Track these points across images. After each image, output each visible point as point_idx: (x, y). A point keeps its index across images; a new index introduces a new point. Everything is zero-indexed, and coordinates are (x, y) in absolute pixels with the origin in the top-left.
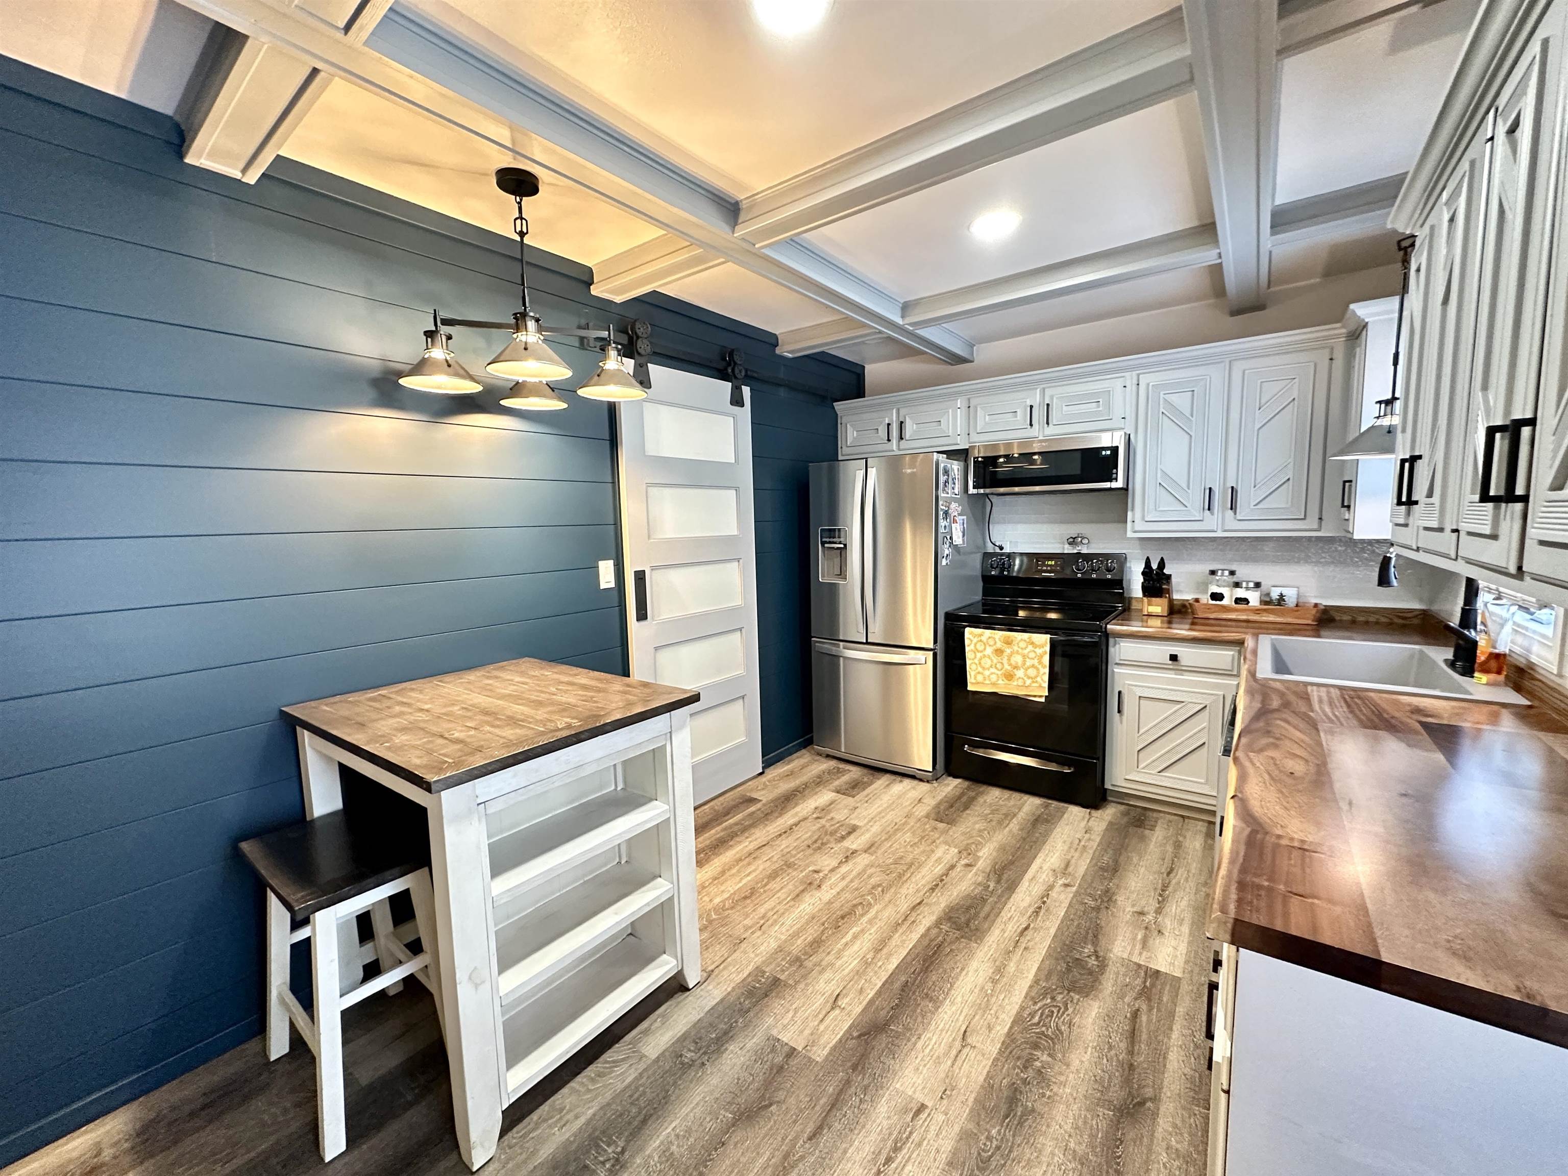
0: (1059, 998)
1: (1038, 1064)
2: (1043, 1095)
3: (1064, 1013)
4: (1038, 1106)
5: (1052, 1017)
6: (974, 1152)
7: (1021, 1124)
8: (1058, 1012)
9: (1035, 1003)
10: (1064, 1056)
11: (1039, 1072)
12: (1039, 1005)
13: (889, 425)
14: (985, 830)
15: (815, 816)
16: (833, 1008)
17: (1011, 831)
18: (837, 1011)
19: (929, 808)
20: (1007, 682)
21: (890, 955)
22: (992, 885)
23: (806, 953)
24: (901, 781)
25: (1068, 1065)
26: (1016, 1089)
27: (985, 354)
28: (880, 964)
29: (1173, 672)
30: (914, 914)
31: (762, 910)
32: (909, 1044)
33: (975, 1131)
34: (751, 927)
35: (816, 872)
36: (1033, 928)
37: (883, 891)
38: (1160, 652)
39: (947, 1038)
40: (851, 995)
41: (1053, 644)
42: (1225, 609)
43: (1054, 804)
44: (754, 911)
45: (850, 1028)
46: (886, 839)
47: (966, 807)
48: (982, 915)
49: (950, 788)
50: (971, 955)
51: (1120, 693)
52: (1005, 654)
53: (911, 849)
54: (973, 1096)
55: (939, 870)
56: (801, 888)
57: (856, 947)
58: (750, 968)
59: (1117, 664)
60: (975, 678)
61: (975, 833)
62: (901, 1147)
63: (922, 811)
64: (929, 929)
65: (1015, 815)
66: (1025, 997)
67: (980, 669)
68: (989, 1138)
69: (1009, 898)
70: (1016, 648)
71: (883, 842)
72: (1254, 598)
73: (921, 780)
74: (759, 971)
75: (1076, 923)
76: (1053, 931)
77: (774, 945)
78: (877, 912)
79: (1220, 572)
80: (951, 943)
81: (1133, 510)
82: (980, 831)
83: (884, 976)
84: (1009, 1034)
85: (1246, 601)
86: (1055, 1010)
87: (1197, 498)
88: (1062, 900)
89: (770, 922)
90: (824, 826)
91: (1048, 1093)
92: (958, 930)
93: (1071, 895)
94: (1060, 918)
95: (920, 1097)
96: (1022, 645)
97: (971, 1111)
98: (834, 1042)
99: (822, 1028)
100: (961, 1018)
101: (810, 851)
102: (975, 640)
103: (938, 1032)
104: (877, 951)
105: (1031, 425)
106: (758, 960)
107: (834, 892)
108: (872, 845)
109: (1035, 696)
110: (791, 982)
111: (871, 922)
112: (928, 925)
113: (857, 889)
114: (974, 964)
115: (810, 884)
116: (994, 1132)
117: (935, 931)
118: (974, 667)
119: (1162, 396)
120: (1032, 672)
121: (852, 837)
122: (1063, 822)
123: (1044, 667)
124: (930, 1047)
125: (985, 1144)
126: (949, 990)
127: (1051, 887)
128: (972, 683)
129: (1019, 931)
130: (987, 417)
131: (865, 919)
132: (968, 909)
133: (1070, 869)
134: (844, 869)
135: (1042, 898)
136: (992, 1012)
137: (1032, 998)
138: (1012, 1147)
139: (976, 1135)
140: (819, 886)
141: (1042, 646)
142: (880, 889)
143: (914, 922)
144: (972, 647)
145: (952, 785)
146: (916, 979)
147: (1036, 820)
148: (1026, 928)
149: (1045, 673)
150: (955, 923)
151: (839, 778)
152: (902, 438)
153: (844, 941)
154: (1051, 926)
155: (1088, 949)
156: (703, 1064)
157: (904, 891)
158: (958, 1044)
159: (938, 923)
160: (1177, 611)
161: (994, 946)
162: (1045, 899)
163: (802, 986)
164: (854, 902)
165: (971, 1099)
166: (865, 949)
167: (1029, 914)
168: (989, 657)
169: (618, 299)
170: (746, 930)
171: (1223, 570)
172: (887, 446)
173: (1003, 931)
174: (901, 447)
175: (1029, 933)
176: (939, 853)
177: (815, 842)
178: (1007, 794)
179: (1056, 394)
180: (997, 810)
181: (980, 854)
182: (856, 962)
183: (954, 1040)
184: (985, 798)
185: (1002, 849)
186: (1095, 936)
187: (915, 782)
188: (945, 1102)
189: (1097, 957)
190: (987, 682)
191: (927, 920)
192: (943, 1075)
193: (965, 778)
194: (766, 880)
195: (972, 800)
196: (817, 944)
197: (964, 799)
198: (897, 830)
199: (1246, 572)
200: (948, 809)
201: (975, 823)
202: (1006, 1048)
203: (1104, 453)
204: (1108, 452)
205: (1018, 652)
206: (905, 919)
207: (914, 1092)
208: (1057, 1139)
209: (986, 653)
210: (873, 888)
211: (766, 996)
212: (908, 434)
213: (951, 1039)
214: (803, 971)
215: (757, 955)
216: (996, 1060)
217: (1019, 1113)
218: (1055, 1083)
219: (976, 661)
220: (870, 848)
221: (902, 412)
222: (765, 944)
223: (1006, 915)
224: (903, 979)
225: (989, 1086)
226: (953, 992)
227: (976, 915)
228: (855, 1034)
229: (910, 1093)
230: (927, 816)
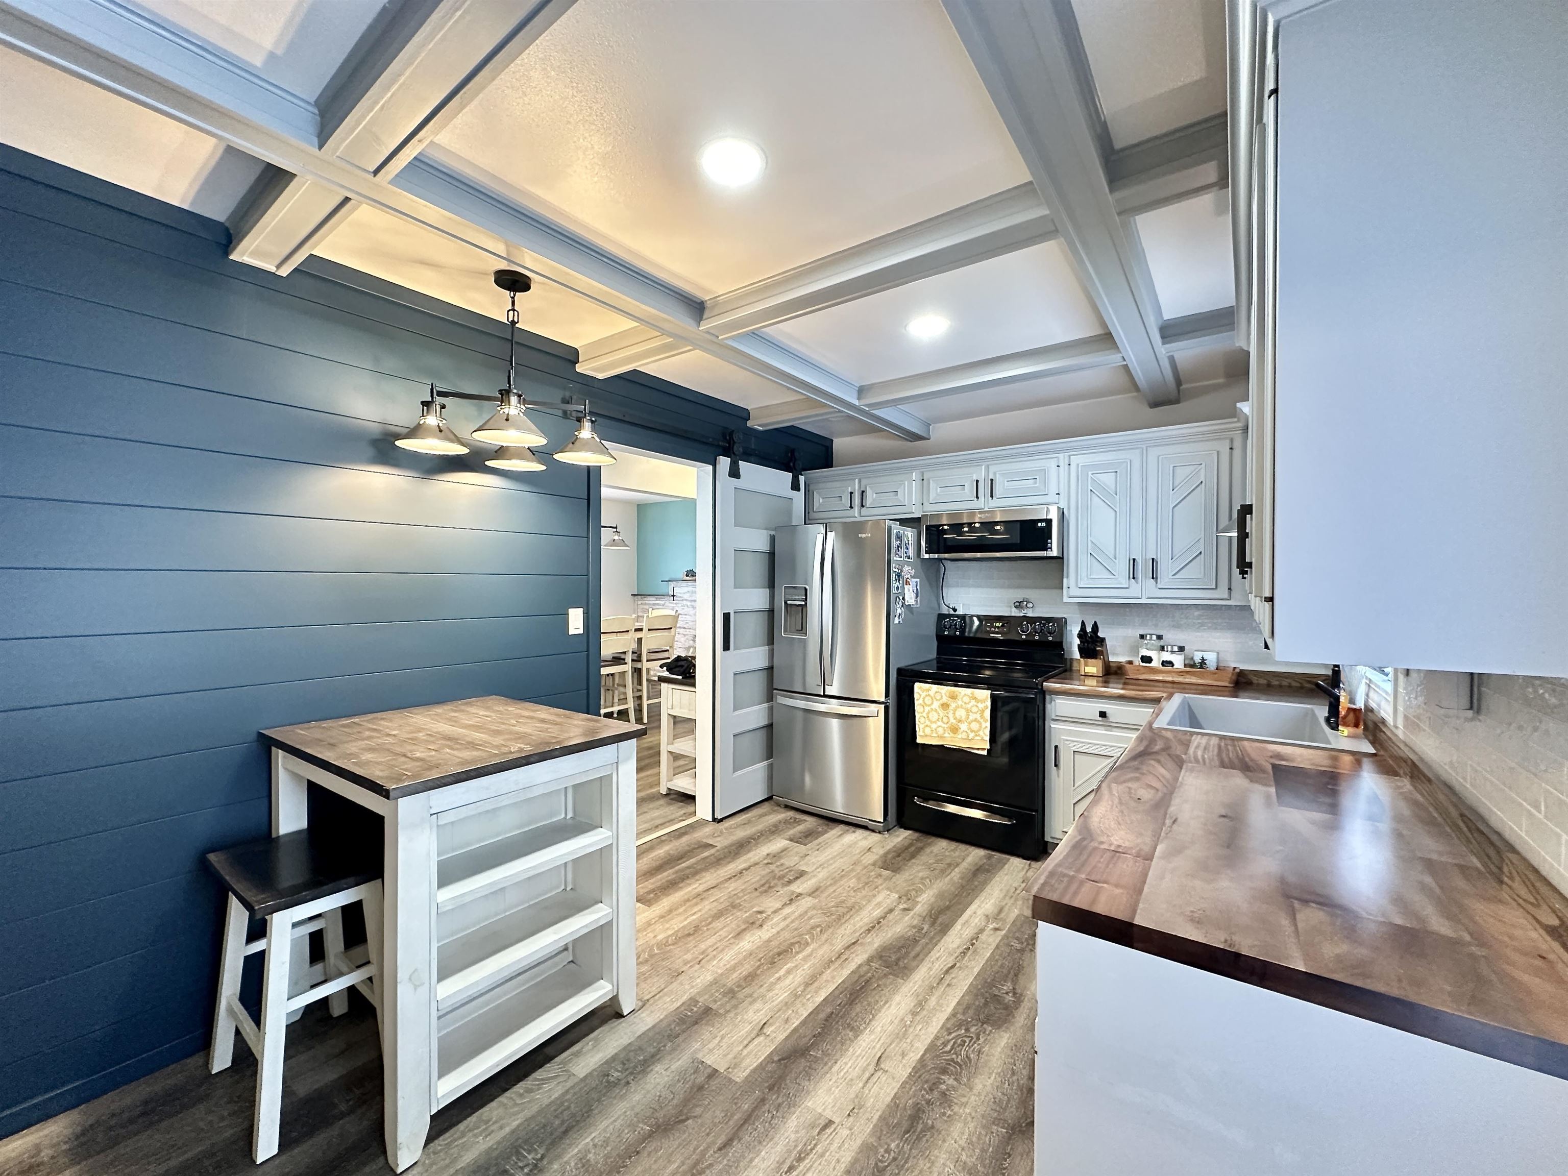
0: (973, 1029)
1: (943, 1087)
2: (944, 1114)
3: (975, 1043)
4: (938, 1124)
5: (963, 1046)
6: (872, 1162)
7: (919, 1139)
8: (970, 1041)
9: (950, 1034)
10: (969, 1080)
11: (944, 1094)
12: (953, 1035)
13: (851, 493)
14: (927, 877)
15: (766, 861)
16: (758, 1035)
17: (952, 879)
18: (761, 1038)
19: (877, 857)
20: (952, 735)
21: (819, 988)
22: (926, 927)
23: (739, 986)
24: (854, 832)
25: (971, 1089)
26: (919, 1109)
27: (940, 432)
28: (809, 996)
29: (1103, 728)
30: (847, 953)
31: (703, 946)
32: (826, 1068)
33: (875, 1144)
34: (689, 962)
35: (760, 912)
36: (960, 967)
37: (821, 931)
38: (1092, 708)
39: (862, 1063)
40: (778, 1024)
41: (994, 699)
42: (1153, 671)
43: (997, 855)
44: (695, 947)
45: (772, 1053)
46: (831, 885)
47: (913, 856)
48: (913, 954)
49: (900, 839)
50: (896, 990)
51: (1056, 747)
52: (951, 708)
53: (854, 894)
54: (879, 1113)
55: (877, 913)
56: (743, 927)
57: (787, 982)
58: (685, 998)
59: (1053, 720)
60: (924, 732)
61: (917, 880)
62: (805, 1157)
63: (870, 858)
64: (860, 966)
65: (958, 865)
66: (941, 1028)
67: (928, 723)
68: (888, 1151)
69: (939, 941)
70: (960, 703)
71: (827, 887)
72: (1178, 661)
73: (873, 831)
74: (693, 1001)
75: (999, 964)
76: (976, 970)
77: (709, 978)
78: (812, 951)
79: (1148, 636)
80: (879, 979)
81: (1068, 577)
82: (922, 879)
83: (811, 1007)
84: (922, 1059)
85: (1171, 664)
86: (967, 1040)
87: (1123, 567)
88: (990, 942)
89: (708, 958)
90: (773, 871)
91: (949, 1112)
92: (887, 967)
93: (1000, 938)
94: (986, 958)
95: (828, 1114)
96: (966, 699)
97: (875, 1126)
98: (755, 1065)
99: (745, 1052)
100: (878, 1046)
101: (757, 893)
102: (923, 695)
103: (854, 1058)
104: (807, 985)
105: (977, 497)
106: (694, 991)
107: (774, 931)
108: (817, 890)
109: (978, 749)
110: (721, 1011)
111: (805, 959)
112: (859, 963)
113: (796, 929)
114: (897, 998)
115: (753, 923)
116: (893, 1146)
117: (865, 968)
118: (922, 720)
119: (1090, 475)
120: (975, 726)
121: (798, 881)
122: (1001, 873)
123: (986, 721)
124: (845, 1071)
125: (883, 1156)
126: (870, 1020)
127: (982, 931)
128: (921, 736)
129: (944, 969)
130: (939, 489)
131: (800, 956)
132: (900, 949)
133: (1002, 915)
134: (787, 910)
135: (972, 940)
136: (908, 1040)
137: (948, 1029)
138: (908, 1158)
139: (876, 1147)
140: (761, 926)
141: (983, 701)
142: (818, 929)
143: (846, 959)
144: (921, 701)
145: (902, 836)
146: (841, 1010)
147: (978, 870)
148: (952, 967)
149: (986, 727)
150: (885, 961)
151: (794, 827)
152: (863, 506)
153: (777, 975)
154: (976, 965)
155: (1008, 986)
156: (628, 1083)
157: (841, 931)
158: (871, 1069)
159: (869, 961)
160: (1112, 672)
161: (920, 982)
162: (974, 941)
163: (732, 1015)
164: (792, 941)
165: (876, 1117)
166: (796, 982)
167: (956, 955)
168: (936, 710)
169: (601, 376)
170: (685, 964)
171: (1151, 635)
172: (850, 513)
173: (930, 969)
174: (863, 514)
175: (955, 970)
176: (880, 898)
177: (763, 885)
178: (954, 845)
179: (998, 471)
180: (941, 860)
181: (919, 899)
182: (786, 994)
183: (868, 1065)
184: (933, 848)
185: (941, 895)
186: (1016, 975)
187: (867, 833)
188: (851, 1119)
189: (1015, 994)
190: (934, 735)
191: (859, 958)
192: (853, 1096)
193: (916, 830)
194: (710, 920)
195: (920, 850)
196: (751, 977)
197: (913, 848)
198: (842, 876)
199: (1173, 637)
200: (894, 858)
201: (919, 872)
202: (916, 1072)
203: (1039, 524)
204: (1044, 524)
205: (962, 707)
206: (839, 957)
207: (824, 1110)
208: (950, 1152)
209: (933, 707)
210: (812, 928)
211: (696, 1023)
212: (869, 501)
213: (866, 1063)
214: (734, 1002)
215: (693, 987)
216: (905, 1083)
217: (919, 1129)
218: (956, 1104)
219: (924, 715)
220: (814, 892)
221: (864, 482)
222: (702, 977)
223: (934, 954)
224: (829, 1010)
225: (894, 1105)
226: (873, 1023)
227: (907, 953)
228: (776, 1059)
229: (820, 1111)
230: (874, 864)
